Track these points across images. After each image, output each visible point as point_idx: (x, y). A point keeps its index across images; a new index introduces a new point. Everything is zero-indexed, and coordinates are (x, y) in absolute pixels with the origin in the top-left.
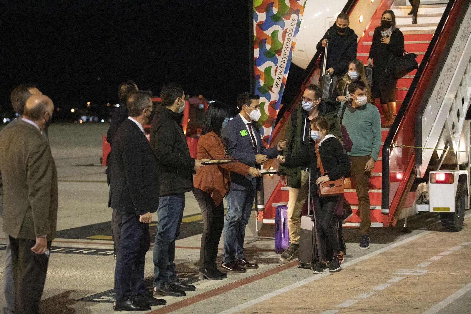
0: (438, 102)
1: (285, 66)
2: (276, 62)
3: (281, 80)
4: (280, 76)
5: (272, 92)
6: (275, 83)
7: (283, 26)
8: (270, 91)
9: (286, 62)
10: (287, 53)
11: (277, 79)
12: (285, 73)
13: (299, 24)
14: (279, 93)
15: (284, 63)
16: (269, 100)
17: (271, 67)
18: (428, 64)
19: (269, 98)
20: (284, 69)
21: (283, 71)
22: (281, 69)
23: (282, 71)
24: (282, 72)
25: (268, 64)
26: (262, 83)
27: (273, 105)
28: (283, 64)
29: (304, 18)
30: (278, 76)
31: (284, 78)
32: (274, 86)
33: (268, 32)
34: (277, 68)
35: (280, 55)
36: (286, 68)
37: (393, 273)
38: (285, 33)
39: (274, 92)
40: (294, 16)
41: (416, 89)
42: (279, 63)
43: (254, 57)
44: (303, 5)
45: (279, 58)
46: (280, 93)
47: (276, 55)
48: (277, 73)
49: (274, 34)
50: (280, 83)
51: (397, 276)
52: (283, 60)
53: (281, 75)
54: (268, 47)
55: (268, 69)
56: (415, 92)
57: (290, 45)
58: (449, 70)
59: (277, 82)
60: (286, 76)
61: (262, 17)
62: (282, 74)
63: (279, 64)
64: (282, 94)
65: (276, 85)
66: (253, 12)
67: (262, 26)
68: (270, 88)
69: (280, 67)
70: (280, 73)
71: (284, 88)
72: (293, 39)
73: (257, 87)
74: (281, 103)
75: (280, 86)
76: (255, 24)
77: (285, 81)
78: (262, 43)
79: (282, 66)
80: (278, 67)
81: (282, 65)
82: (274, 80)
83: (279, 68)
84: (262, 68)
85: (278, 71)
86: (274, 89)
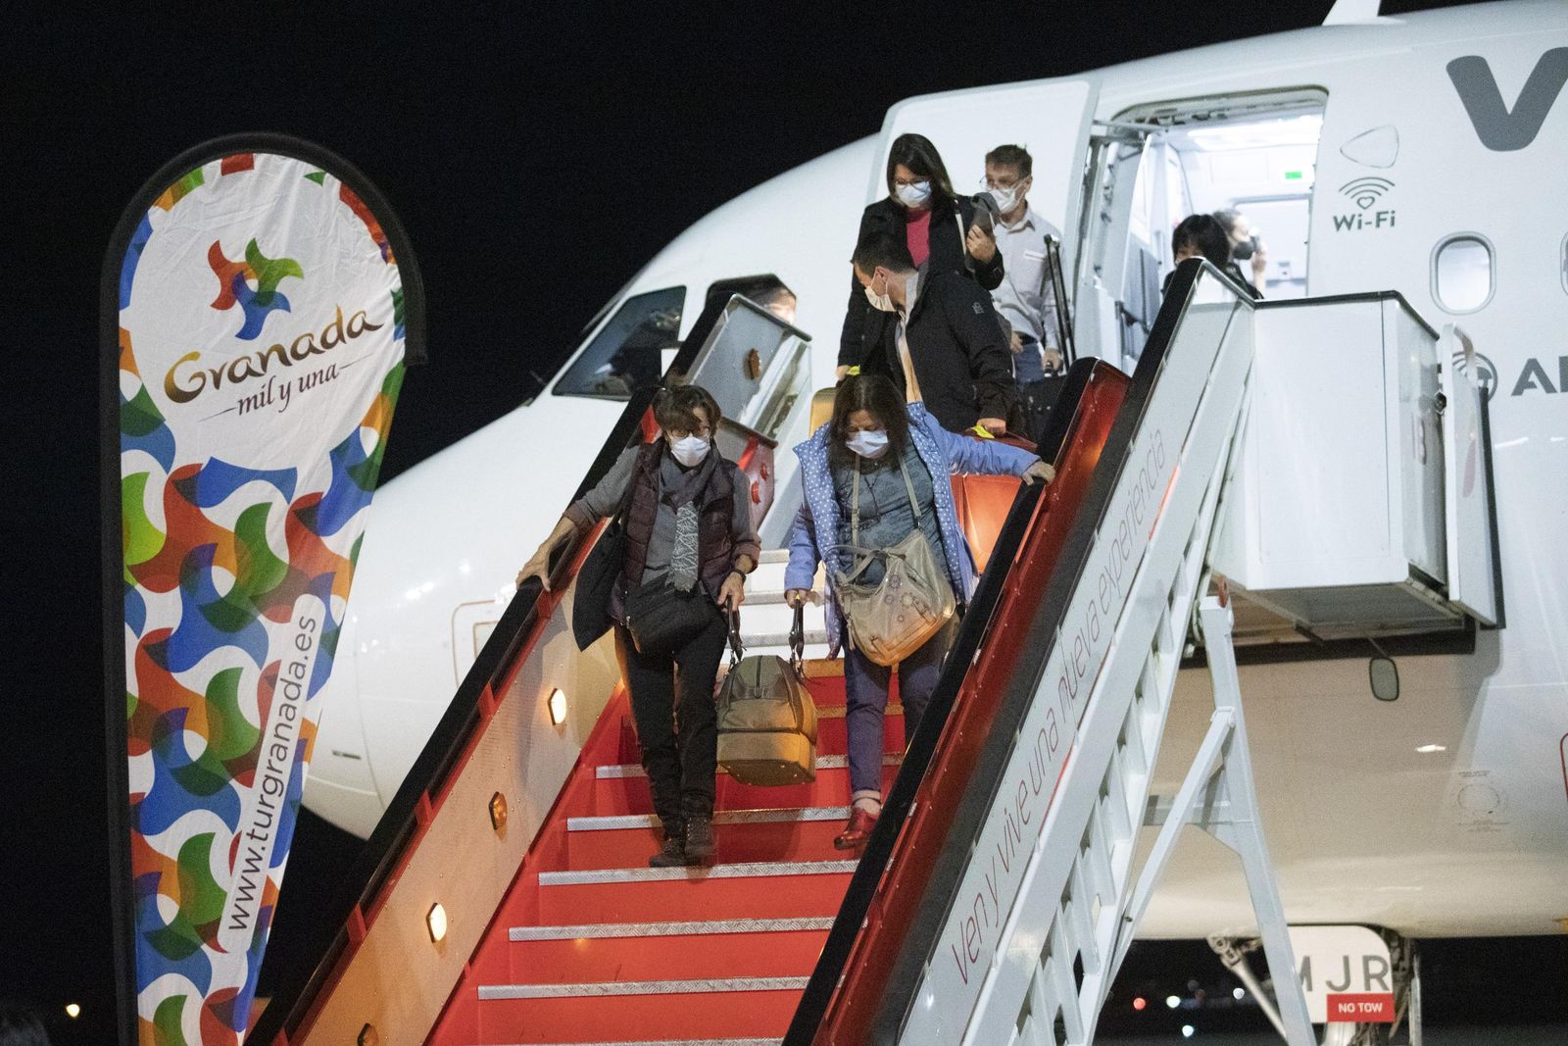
0: (966, 981)
1: (273, 831)
3: (257, 894)
4: (254, 878)
5: (217, 948)
6: (229, 910)
7: (258, 651)
8: (205, 947)
9: (277, 814)
10: (280, 772)
11: (241, 889)
12: (274, 864)
13: (330, 639)
14: (248, 953)
15: (270, 816)
16: (203, 990)
17: (211, 836)
18: (917, 808)
19: (201, 976)
20: (270, 844)
21: (267, 855)
22: (256, 845)
23: (260, 852)
24: (260, 859)
25: (198, 821)
26: (168, 908)
27: (221, 1008)
28: (264, 820)
29: (354, 611)
30: (245, 875)
31: (269, 883)
32: (226, 921)
33: (195, 679)
34: (236, 842)
35: (249, 783)
36: (279, 827)
38: (269, 680)
39: (223, 951)
40: (307, 606)
41: (866, 923)
42: (247, 820)
43: (131, 792)
44: (346, 554)
45: (248, 797)
46: (252, 953)
47: (234, 783)
48: (241, 864)
49: (223, 685)
50: (253, 908)
52: (263, 803)
53: (257, 870)
54: (195, 744)
55: (197, 849)
57: (293, 735)
58: (1013, 833)
59: (240, 904)
60: (278, 876)
61: (163, 610)
62: (263, 865)
63: (245, 824)
64: (260, 962)
65: (234, 917)
66: (122, 588)
67: (164, 652)
68: (209, 933)
69: (252, 836)
70: (253, 862)
71: (269, 929)
72: (307, 709)
73: (143, 927)
74: (259, 994)
75: (251, 922)
76: (132, 642)
77: (274, 901)
78: (164, 731)
79: (260, 832)
80: (240, 834)
81: (257, 828)
82: (222, 895)
83: (245, 841)
84: (167, 843)
85: (243, 853)
86: (224, 935)
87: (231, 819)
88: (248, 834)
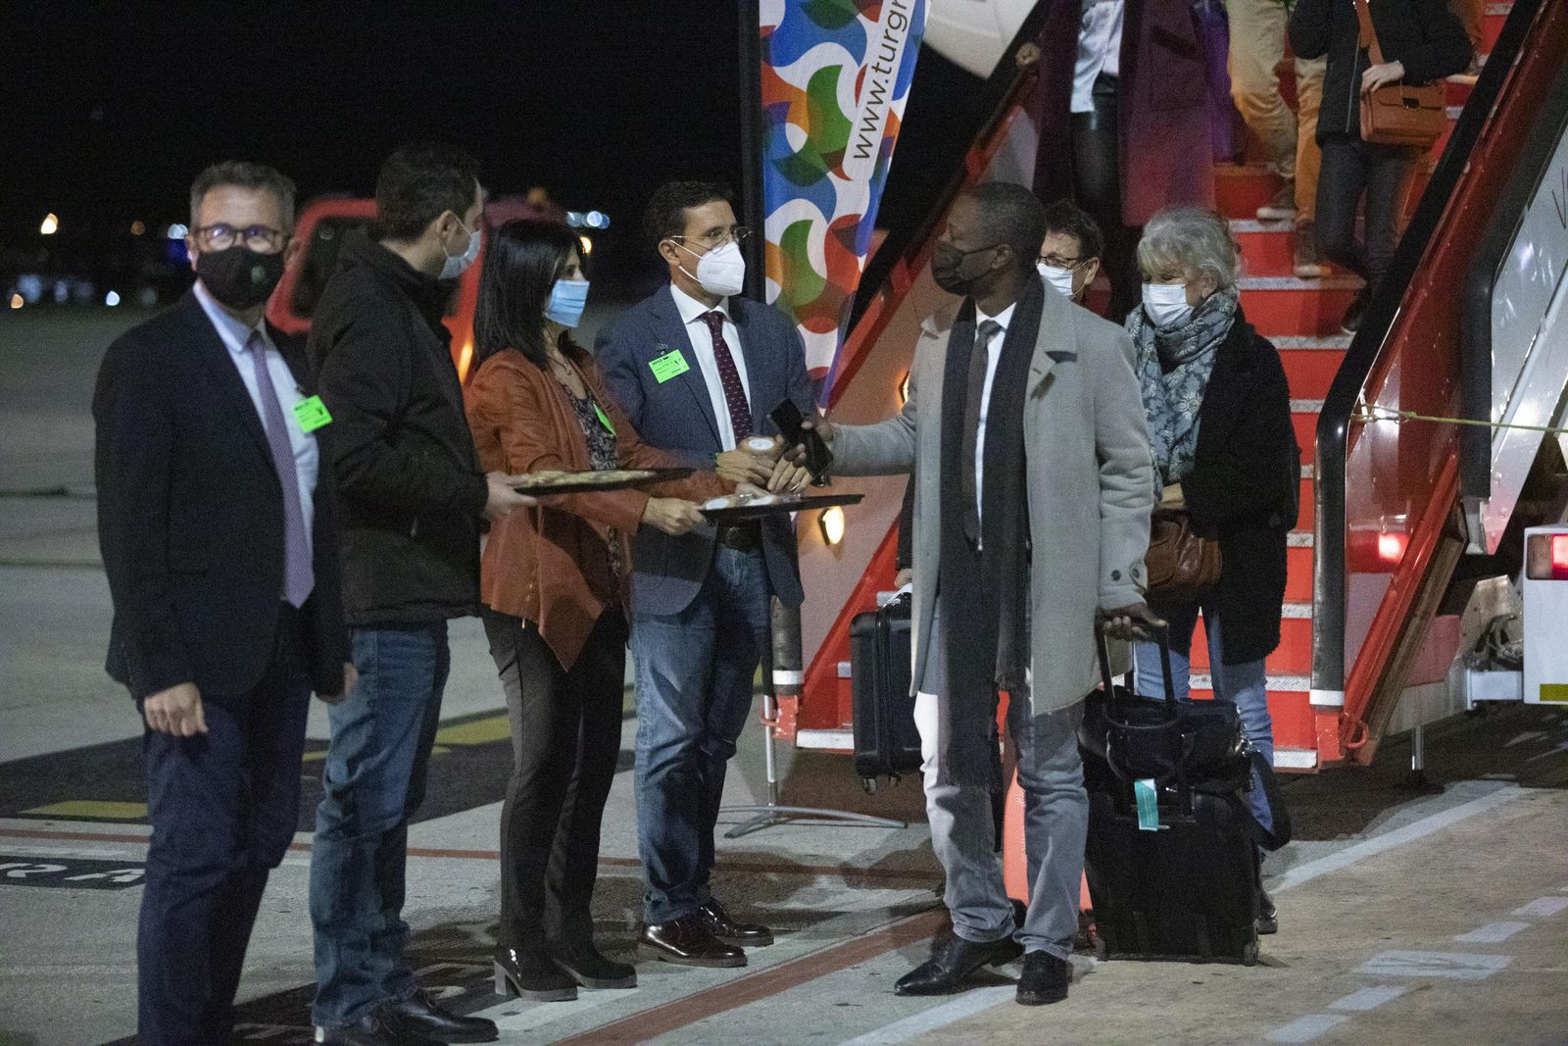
0: (1565, 227)
1: (896, 65)
2: (857, 48)
3: (880, 125)
4: (880, 110)
5: (842, 175)
6: (854, 140)
8: (831, 175)
9: (900, 48)
10: (905, 8)
11: (865, 119)
12: (897, 96)
14: (871, 182)
15: (894, 50)
16: (828, 216)
17: (839, 67)
19: (827, 204)
20: (893, 77)
21: (890, 88)
22: (881, 78)
23: (883, 85)
24: (884, 91)
25: (827, 53)
26: (796, 137)
27: (843, 234)
28: (888, 54)
30: (869, 106)
31: (891, 115)
32: (851, 150)
34: (862, 74)
35: (875, 18)
36: (899, 74)
37: (1355, 970)
39: (848, 179)
41: (1467, 170)
42: (873, 52)
43: (762, 24)
45: (874, 31)
46: (873, 182)
47: (861, 17)
48: (865, 96)
50: (876, 138)
51: (1374, 982)
52: (888, 37)
53: (881, 102)
55: (826, 79)
56: (1462, 179)
59: (865, 134)
60: (900, 107)
62: (886, 97)
63: (871, 57)
64: (881, 189)
65: (859, 146)
68: (835, 160)
69: (877, 69)
70: (878, 94)
71: (890, 159)
73: (775, 153)
74: (879, 225)
75: (874, 152)
77: (896, 132)
79: (884, 65)
80: (866, 66)
81: (882, 62)
82: (847, 125)
83: (870, 74)
84: (796, 74)
85: (868, 86)
86: (848, 164)
87: (858, 52)
88: (873, 67)
